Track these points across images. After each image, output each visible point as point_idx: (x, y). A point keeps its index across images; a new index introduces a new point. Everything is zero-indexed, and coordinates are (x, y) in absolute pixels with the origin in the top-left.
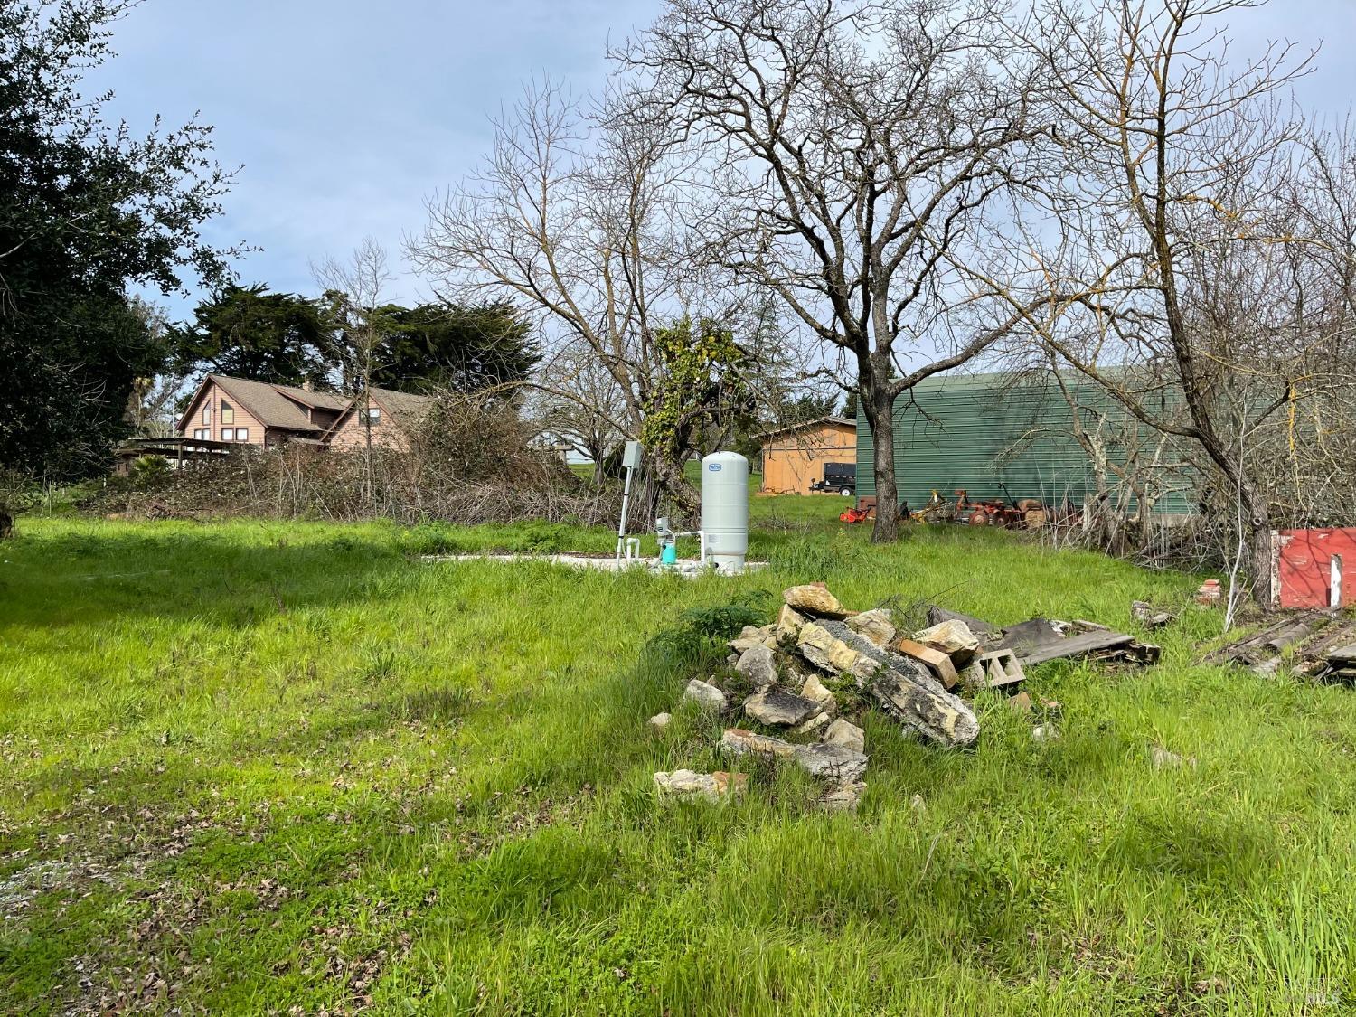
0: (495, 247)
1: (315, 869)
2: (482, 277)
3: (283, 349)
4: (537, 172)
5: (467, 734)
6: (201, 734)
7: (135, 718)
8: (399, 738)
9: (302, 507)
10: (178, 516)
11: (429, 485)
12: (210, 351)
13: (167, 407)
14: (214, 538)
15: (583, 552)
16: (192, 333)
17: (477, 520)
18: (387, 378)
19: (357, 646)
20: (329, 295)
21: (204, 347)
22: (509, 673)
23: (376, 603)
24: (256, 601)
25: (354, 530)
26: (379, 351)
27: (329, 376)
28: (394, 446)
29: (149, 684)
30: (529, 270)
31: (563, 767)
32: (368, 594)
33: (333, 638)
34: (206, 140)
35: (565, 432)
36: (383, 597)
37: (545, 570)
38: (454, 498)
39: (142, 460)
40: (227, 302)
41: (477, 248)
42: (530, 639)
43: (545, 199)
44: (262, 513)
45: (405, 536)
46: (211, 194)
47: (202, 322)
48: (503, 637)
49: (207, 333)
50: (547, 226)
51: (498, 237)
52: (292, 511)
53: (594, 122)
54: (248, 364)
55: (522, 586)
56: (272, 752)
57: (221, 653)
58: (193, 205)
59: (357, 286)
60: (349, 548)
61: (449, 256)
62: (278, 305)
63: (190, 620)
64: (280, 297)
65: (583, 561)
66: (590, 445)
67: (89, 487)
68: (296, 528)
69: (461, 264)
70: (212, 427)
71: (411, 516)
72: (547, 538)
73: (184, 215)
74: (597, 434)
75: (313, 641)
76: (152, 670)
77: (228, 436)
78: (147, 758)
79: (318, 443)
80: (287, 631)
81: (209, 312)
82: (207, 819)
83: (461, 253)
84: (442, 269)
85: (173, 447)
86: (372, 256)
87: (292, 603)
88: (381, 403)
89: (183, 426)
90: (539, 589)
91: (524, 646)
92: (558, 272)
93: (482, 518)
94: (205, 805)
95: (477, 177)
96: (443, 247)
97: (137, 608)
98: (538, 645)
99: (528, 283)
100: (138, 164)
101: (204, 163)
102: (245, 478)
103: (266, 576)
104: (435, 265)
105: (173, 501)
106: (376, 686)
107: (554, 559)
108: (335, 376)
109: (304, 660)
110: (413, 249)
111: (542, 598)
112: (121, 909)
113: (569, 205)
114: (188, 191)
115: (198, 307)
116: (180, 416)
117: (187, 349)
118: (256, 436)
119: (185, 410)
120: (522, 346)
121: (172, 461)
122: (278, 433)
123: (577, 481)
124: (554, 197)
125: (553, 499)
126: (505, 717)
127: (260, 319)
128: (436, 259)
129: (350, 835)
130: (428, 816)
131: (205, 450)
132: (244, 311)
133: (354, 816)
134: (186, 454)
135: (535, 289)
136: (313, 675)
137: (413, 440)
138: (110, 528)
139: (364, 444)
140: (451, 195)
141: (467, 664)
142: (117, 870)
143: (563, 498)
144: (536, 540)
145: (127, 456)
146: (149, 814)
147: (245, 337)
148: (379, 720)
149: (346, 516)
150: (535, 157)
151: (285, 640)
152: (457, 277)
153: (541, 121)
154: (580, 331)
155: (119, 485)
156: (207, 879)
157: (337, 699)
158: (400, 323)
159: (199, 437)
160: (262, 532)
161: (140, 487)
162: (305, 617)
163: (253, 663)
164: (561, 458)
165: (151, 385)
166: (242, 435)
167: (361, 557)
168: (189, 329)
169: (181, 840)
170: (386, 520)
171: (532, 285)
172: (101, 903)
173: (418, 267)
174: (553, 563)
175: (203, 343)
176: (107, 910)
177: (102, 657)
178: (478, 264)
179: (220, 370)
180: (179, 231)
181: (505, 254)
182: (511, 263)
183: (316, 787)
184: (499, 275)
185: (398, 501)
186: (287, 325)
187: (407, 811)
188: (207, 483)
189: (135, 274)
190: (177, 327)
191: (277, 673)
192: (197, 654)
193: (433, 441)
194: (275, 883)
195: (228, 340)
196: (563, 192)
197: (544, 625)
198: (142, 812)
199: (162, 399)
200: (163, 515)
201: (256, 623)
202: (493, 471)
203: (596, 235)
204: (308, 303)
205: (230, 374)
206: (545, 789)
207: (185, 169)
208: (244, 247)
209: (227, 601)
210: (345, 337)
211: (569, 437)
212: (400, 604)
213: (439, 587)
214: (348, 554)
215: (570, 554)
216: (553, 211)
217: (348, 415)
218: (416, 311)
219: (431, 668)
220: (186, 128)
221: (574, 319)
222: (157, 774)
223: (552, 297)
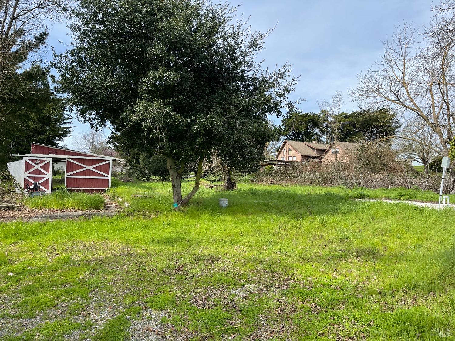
0: (384, 88)
1: (329, 303)
2: (379, 99)
3: (307, 131)
4: (401, 58)
5: (378, 265)
6: (289, 252)
7: (270, 245)
8: (353, 263)
9: (314, 182)
10: (277, 184)
11: (358, 174)
12: (285, 133)
13: (273, 151)
14: (288, 191)
15: (422, 200)
16: (281, 128)
17: (375, 187)
18: (341, 138)
19: (336, 229)
20: (322, 112)
21: (284, 132)
22: (394, 245)
23: (342, 215)
24: (303, 212)
25: (333, 190)
26: (339, 129)
27: (322, 138)
28: (345, 161)
29: (273, 235)
30: (398, 94)
31: (421, 284)
32: (338, 211)
33: (327, 226)
34: (289, 69)
35: (411, 154)
36: (343, 213)
37: (406, 207)
38: (367, 179)
39: (267, 167)
40: (291, 117)
41: (376, 90)
42: (402, 233)
43: (404, 68)
44: (302, 183)
45: (350, 192)
46: (291, 85)
47: (284, 124)
48: (390, 231)
49: (285, 127)
50: (405, 77)
51: (385, 84)
52: (311, 183)
53: (426, 35)
54: (297, 136)
55: (397, 212)
56: (311, 261)
57: (293, 227)
58: (286, 89)
59: (333, 108)
60: (331, 196)
61: (366, 93)
62: (306, 117)
63: (283, 216)
64: (307, 114)
65: (423, 204)
66: (422, 158)
67: (253, 175)
68: (313, 188)
69: (370, 96)
70: (286, 156)
71: (351, 185)
72: (406, 194)
73: (284, 93)
74: (425, 154)
75: (321, 226)
76: (274, 231)
77: (290, 159)
78: (275, 257)
79: (318, 160)
80: (312, 222)
81: (286, 121)
82: (293, 280)
83: (371, 92)
84: (363, 98)
85: (275, 163)
86: (338, 97)
87: (313, 213)
88: (341, 146)
89: (277, 157)
90: (404, 214)
91: (399, 235)
92: (410, 94)
93: (378, 186)
94: (292, 275)
95: (377, 64)
96: (364, 91)
97: (268, 211)
98: (406, 235)
99: (397, 99)
100: (271, 79)
101: (289, 76)
102: (296, 172)
103: (305, 204)
104: (360, 97)
105: (275, 179)
106: (343, 243)
107: (410, 203)
108: (324, 138)
109: (319, 232)
110: (352, 93)
111: (406, 217)
112: (271, 303)
113: (414, 68)
114: (285, 86)
115: (282, 120)
116: (277, 153)
117: (280, 132)
118: (299, 159)
119: (278, 151)
120: (392, 122)
121: (275, 167)
122: (306, 158)
123: (417, 173)
124: (408, 66)
125: (408, 180)
126: (394, 261)
127: (300, 122)
128: (361, 95)
129: (339, 294)
130: (368, 293)
131: (284, 164)
132: (296, 120)
133: (340, 288)
134: (278, 165)
135: (400, 101)
136: (322, 237)
137: (351, 158)
138: (259, 187)
139: (335, 160)
140: (367, 72)
141: (376, 240)
142: (269, 290)
143: (411, 180)
144: (401, 195)
145: (263, 166)
146: (277, 275)
147: (296, 128)
148: (346, 255)
149: (328, 185)
150: (400, 53)
151: (312, 225)
152: (368, 101)
153: (403, 40)
154: (419, 115)
155: (261, 175)
156: (295, 299)
157: (331, 247)
158: (346, 119)
159: (282, 160)
160: (302, 189)
161: (266, 175)
162: (318, 218)
163: (303, 232)
164: (410, 164)
165: (269, 144)
166: (295, 159)
167: (335, 199)
168: (280, 127)
169: (286, 285)
170: (342, 186)
171: (399, 100)
172: (266, 300)
173: (354, 99)
174: (410, 204)
175: (284, 131)
176: (268, 302)
177: (260, 225)
178: (377, 95)
179: (288, 138)
180: (282, 98)
181: (388, 90)
182: (390, 93)
183: (326, 275)
184: (385, 98)
185: (346, 180)
186: (308, 123)
187: (359, 290)
188: (285, 174)
189: (270, 112)
190: (276, 126)
191: (310, 235)
192: (286, 227)
193: (359, 159)
194: (316, 305)
195: (291, 129)
196: (412, 63)
197: (408, 228)
198: (275, 274)
199: (272, 148)
200: (273, 183)
201: (303, 218)
202: (381, 169)
203: (426, 78)
204: (315, 115)
205: (291, 140)
206: (414, 291)
207: (283, 79)
208: (300, 100)
209: (294, 211)
210: (327, 125)
211: (412, 156)
212: (350, 216)
213: (364, 211)
214: (330, 197)
215: (415, 201)
216: (408, 72)
217: (328, 151)
218: (351, 114)
219: (363, 240)
220: (284, 67)
221: (417, 111)
222: (278, 263)
223: (407, 103)
